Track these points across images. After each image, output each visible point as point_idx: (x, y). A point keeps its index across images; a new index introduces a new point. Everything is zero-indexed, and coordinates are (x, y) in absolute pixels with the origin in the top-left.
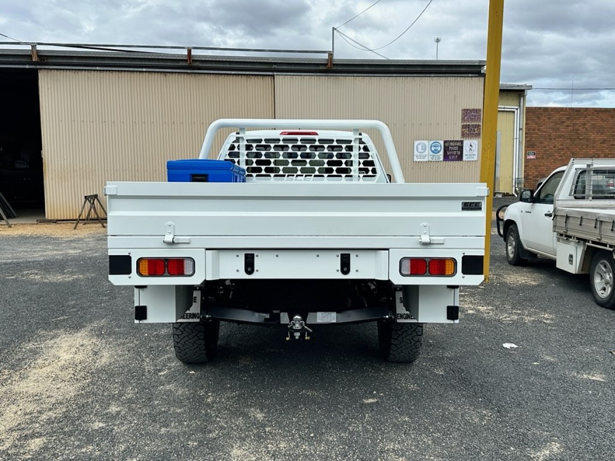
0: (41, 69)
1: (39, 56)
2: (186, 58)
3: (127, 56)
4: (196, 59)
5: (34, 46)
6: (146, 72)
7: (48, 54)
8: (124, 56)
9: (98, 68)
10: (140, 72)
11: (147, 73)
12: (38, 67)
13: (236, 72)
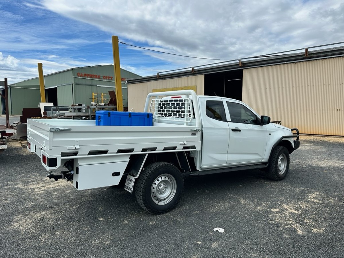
0: (244, 69)
1: (242, 64)
2: (305, 54)
3: (277, 58)
4: (311, 53)
5: (240, 60)
6: (286, 63)
7: (246, 62)
8: (275, 58)
9: (265, 65)
10: (284, 64)
11: (287, 64)
12: (243, 68)
13: (335, 56)
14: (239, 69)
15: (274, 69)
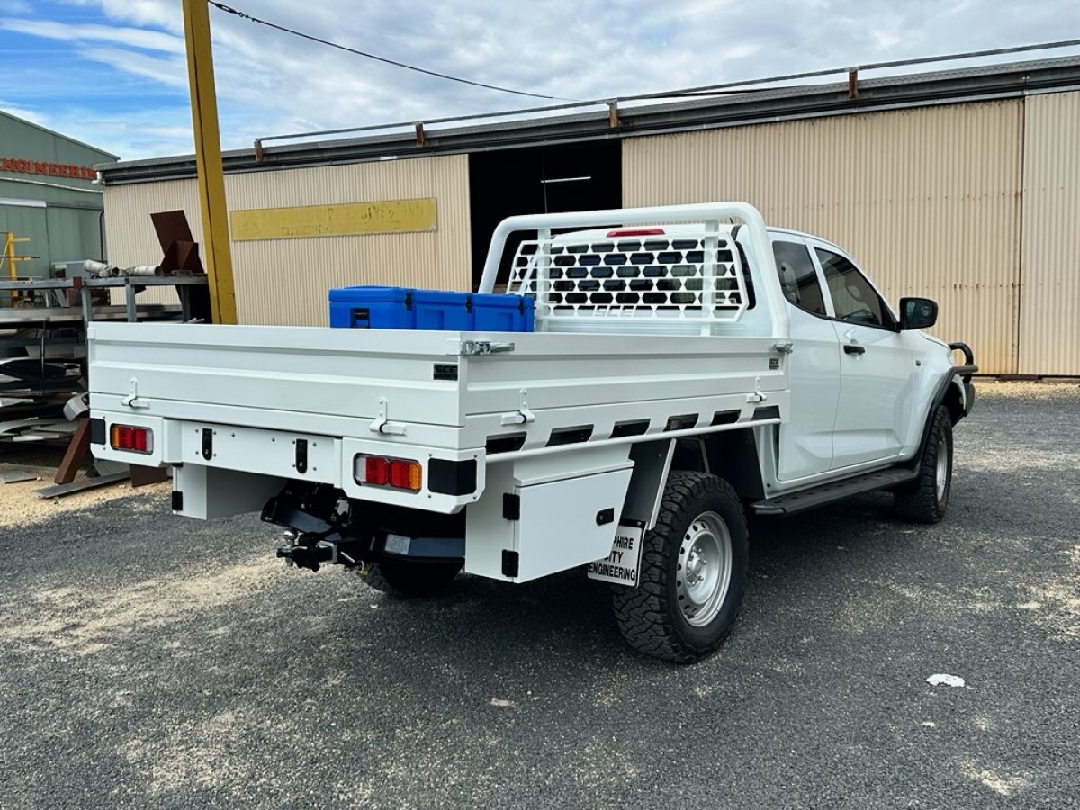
0: (625, 138)
1: (620, 118)
2: (847, 89)
3: (749, 100)
4: (867, 87)
5: (612, 103)
6: (781, 122)
7: (633, 114)
8: (744, 101)
9: (705, 127)
10: (771, 123)
11: (783, 124)
12: (621, 135)
13: (944, 101)
14: (607, 137)
15: (739, 141)
